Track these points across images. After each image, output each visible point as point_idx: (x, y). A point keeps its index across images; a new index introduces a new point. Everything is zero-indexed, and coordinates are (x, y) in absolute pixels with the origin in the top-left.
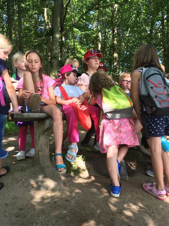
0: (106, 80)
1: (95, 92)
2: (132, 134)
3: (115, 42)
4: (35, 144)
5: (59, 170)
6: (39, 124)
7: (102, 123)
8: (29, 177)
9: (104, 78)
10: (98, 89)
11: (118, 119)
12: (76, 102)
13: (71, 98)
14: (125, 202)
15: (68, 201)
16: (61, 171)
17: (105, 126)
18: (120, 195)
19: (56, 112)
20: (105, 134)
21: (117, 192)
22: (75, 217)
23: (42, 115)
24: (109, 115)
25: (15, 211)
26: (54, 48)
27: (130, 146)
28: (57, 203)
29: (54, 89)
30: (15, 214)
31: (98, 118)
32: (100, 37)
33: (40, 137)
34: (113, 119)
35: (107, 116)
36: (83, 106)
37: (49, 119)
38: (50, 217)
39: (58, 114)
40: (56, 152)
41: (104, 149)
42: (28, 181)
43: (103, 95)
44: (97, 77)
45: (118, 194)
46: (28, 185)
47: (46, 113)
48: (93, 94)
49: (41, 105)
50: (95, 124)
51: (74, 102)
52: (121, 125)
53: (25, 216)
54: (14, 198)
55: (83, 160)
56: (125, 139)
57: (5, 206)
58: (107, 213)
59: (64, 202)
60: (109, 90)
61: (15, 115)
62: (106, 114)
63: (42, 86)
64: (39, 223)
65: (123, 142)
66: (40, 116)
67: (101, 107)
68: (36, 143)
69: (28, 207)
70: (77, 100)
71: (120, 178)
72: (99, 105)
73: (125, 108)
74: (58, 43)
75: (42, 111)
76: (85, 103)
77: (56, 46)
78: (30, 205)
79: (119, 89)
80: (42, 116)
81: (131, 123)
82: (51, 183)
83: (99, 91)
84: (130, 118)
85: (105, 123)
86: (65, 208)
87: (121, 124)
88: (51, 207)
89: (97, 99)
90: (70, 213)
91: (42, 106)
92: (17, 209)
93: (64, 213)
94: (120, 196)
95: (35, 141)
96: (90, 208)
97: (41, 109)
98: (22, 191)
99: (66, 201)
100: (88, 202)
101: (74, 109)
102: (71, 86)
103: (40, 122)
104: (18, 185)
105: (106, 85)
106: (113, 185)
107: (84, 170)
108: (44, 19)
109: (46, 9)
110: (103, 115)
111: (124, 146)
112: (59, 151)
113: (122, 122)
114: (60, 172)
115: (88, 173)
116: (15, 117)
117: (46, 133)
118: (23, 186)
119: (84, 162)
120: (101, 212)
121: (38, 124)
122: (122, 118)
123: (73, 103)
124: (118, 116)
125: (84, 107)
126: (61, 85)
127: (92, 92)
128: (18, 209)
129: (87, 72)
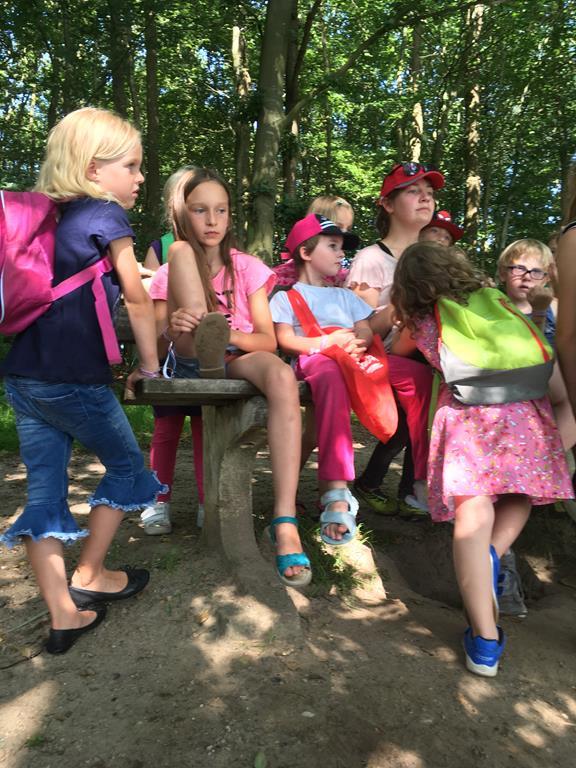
0: (453, 269)
1: (411, 310)
2: (548, 459)
3: (474, 136)
4: (205, 482)
5: (289, 572)
6: (219, 417)
7: (437, 417)
8: (187, 591)
9: (446, 263)
10: (422, 301)
11: (496, 405)
12: (347, 345)
13: (328, 331)
14: (517, 696)
15: (320, 678)
16: (294, 575)
17: (448, 429)
18: (499, 669)
19: (280, 378)
20: (448, 456)
21: (491, 659)
22: (345, 733)
23: (232, 385)
24: (465, 391)
25: (146, 701)
26: (264, 159)
27: (540, 500)
28: (281, 683)
29: (269, 299)
30: (147, 712)
31: (421, 400)
32: (420, 119)
33: (221, 459)
34: (478, 403)
35: (458, 394)
36: (370, 358)
37: (255, 399)
38: (262, 728)
39: (285, 385)
40: (276, 510)
41: (445, 507)
42: (183, 605)
43: (442, 320)
44: (420, 260)
45: (491, 664)
46: (185, 617)
47: (244, 379)
48: (405, 316)
49: (228, 352)
50: (413, 420)
51: (340, 346)
52: (506, 427)
53: (180, 719)
54: (142, 658)
55: (365, 544)
56: (521, 476)
57: (112, 682)
58: (456, 728)
59: (305, 680)
60: (464, 302)
61: (146, 385)
62: (452, 388)
63: (229, 288)
64: (226, 745)
65: (516, 486)
66: (228, 390)
67: (434, 363)
68: (210, 480)
69: (189, 689)
70: (351, 336)
71: (498, 612)
72: (428, 354)
73: (524, 365)
74: (276, 146)
75: (230, 375)
76: (376, 347)
77: (271, 154)
78: (192, 682)
79: (500, 300)
80: (234, 389)
81: (543, 421)
82: (259, 613)
83: (429, 307)
84: (540, 400)
85: (451, 419)
86: (311, 703)
87: (505, 421)
88: (261, 694)
89: (418, 334)
90: (328, 718)
91: (230, 357)
92: (151, 694)
93: (308, 718)
94: (498, 674)
95: (204, 473)
96: (395, 707)
97: (227, 365)
98: (166, 635)
99: (311, 678)
100: (389, 686)
101: (339, 366)
102: (329, 290)
103: (225, 408)
104: (153, 613)
105: (452, 286)
106: (475, 635)
107: (368, 577)
108: (232, 64)
109: (236, 31)
110: (441, 392)
111: (518, 499)
112: (287, 507)
113: (509, 417)
114: (290, 578)
115: (382, 588)
116: (146, 391)
117: (244, 447)
118: (170, 618)
119: (370, 550)
120: (436, 723)
121: (216, 416)
122: (510, 402)
123: (335, 347)
124: (496, 393)
125: (373, 362)
126: (294, 287)
127: (403, 311)
128: (155, 695)
129: (386, 243)
